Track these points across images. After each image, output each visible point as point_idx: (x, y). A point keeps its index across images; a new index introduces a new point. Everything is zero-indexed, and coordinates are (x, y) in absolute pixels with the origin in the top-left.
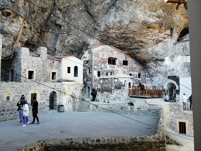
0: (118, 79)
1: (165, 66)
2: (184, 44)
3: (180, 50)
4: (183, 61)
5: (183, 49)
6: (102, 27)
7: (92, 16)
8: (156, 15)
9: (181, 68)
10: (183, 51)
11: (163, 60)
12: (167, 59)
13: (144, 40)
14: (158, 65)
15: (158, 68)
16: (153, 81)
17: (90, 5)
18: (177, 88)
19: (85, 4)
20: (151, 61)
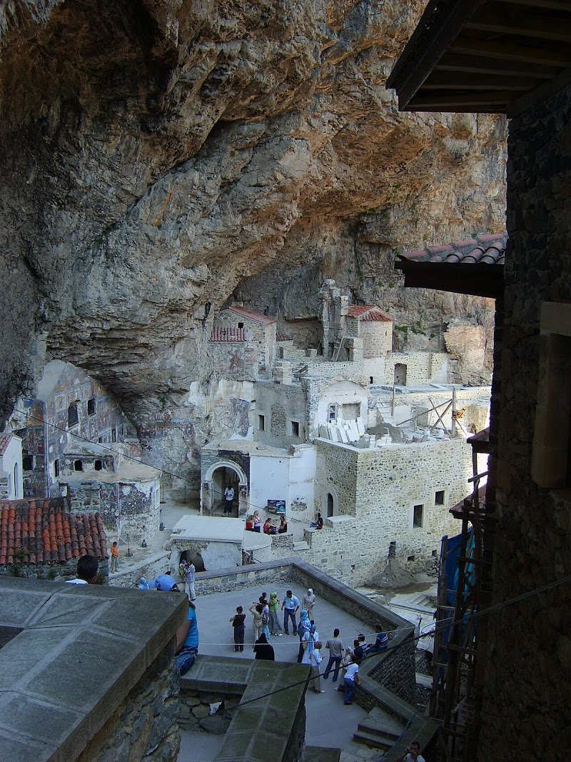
0: (133, 486)
1: (186, 407)
2: (235, 349)
3: (224, 363)
4: (230, 395)
5: (232, 361)
6: (64, 314)
7: (36, 275)
8: (195, 279)
9: (227, 413)
10: (231, 367)
11: (183, 391)
12: (194, 387)
13: (153, 340)
14: (169, 404)
15: (170, 413)
16: (150, 448)
17: (41, 245)
18: (243, 482)
19: (23, 238)
20: (153, 394)
